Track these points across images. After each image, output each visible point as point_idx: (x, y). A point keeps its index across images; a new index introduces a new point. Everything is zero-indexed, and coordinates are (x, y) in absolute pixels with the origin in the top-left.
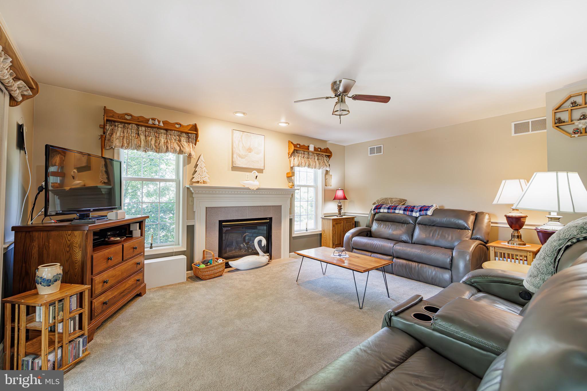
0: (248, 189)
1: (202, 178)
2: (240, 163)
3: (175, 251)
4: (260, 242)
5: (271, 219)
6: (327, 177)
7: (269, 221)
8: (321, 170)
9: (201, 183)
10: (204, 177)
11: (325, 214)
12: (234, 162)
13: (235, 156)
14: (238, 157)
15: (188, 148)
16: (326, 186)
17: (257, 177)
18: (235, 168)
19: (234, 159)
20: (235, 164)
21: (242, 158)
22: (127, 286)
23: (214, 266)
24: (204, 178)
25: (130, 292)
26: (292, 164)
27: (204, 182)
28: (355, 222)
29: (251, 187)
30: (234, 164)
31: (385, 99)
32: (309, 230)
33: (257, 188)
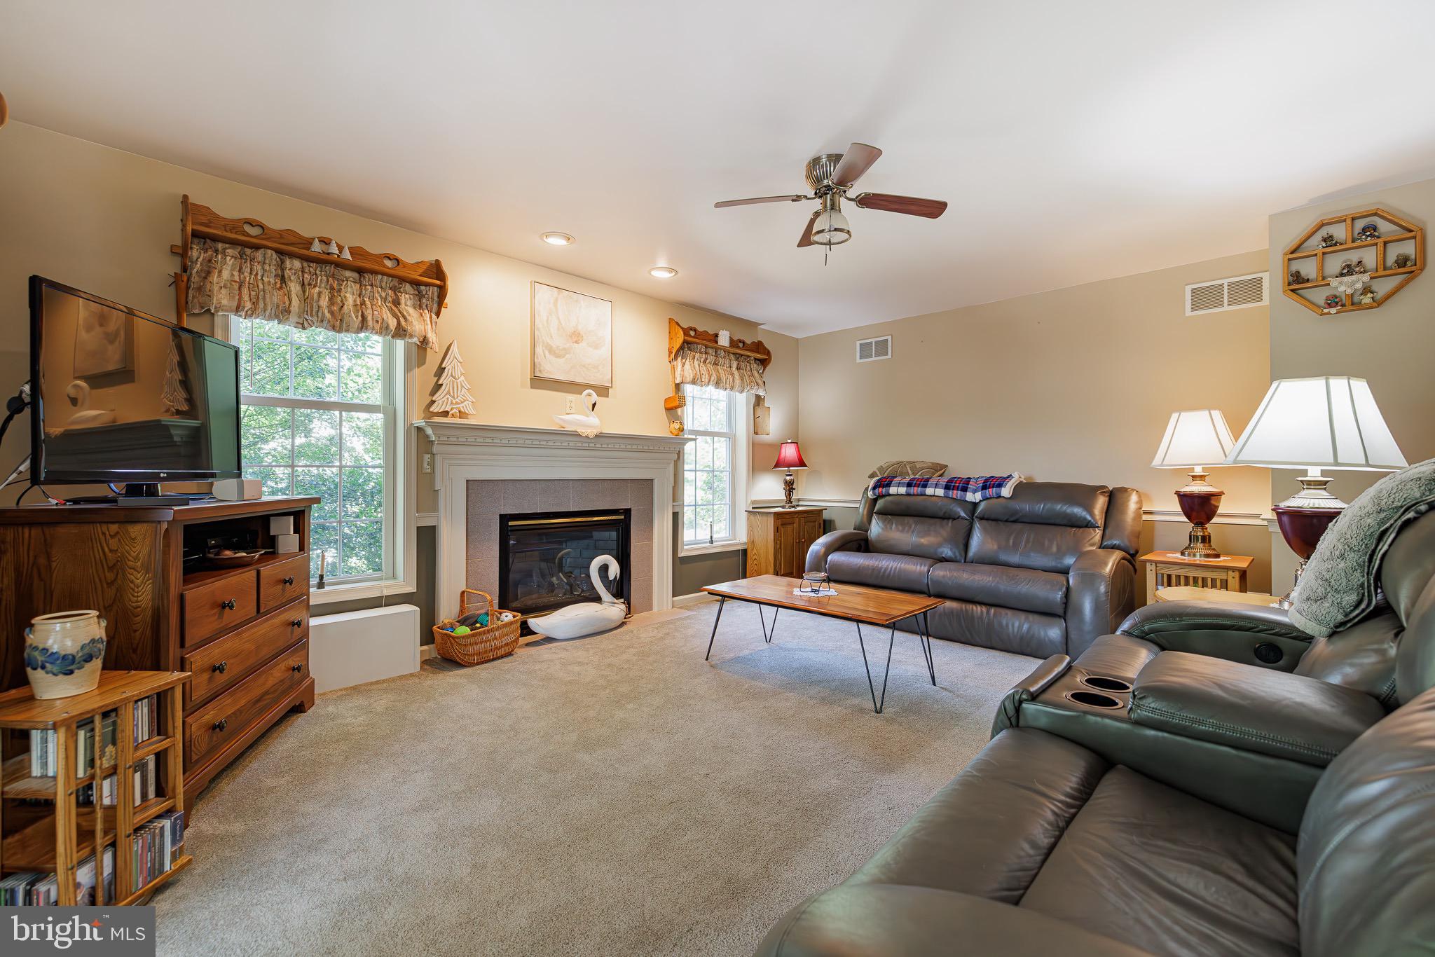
0: (576, 435)
1: (457, 403)
2: (553, 368)
3: (386, 592)
4: (604, 569)
5: (627, 512)
6: (759, 412)
7: (622, 517)
8: (744, 394)
9: (453, 416)
10: (462, 402)
11: (753, 502)
12: (538, 366)
13: (539, 350)
14: (547, 352)
15: (418, 322)
16: (756, 433)
17: (594, 405)
18: (539, 382)
19: (537, 358)
20: (540, 371)
21: (558, 356)
22: (271, 682)
23: (493, 630)
24: (462, 405)
25: (276, 701)
26: (679, 376)
27: (462, 414)
28: (824, 521)
29: (580, 430)
30: (537, 370)
31: (933, 209)
32: (716, 541)
33: (595, 432)
